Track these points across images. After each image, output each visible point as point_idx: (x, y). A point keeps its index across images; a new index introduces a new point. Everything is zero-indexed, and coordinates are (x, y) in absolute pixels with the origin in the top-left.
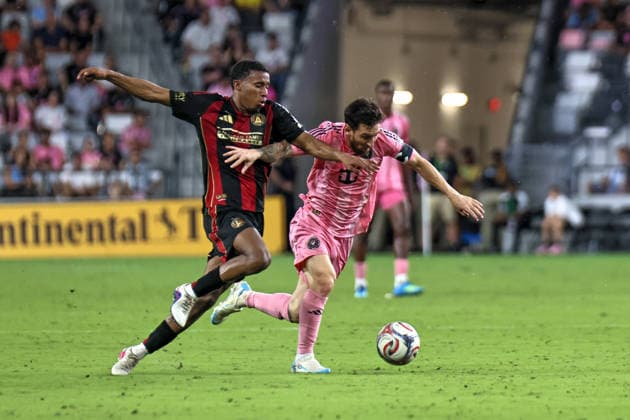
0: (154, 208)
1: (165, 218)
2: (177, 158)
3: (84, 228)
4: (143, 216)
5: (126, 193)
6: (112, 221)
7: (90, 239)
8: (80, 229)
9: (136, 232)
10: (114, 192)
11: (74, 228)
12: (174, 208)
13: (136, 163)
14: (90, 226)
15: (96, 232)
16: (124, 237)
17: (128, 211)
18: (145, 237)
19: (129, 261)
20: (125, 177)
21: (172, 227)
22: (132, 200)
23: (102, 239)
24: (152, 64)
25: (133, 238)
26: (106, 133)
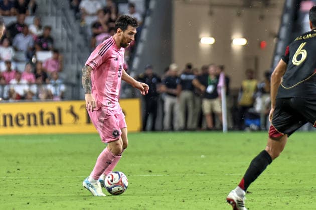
0: (65, 106)
1: (72, 112)
2: (79, 76)
3: (25, 117)
4: (59, 110)
5: (50, 97)
6: (41, 114)
7: (29, 124)
8: (23, 118)
9: (55, 120)
10: (42, 96)
11: (19, 118)
12: (77, 105)
13: (56, 80)
14: (29, 116)
15: (32, 119)
16: (48, 123)
17: (50, 108)
18: (60, 123)
19: (51, 136)
20: (50, 88)
23: (35, 124)
24: (63, 23)
25: (54, 123)
26: (37, 62)
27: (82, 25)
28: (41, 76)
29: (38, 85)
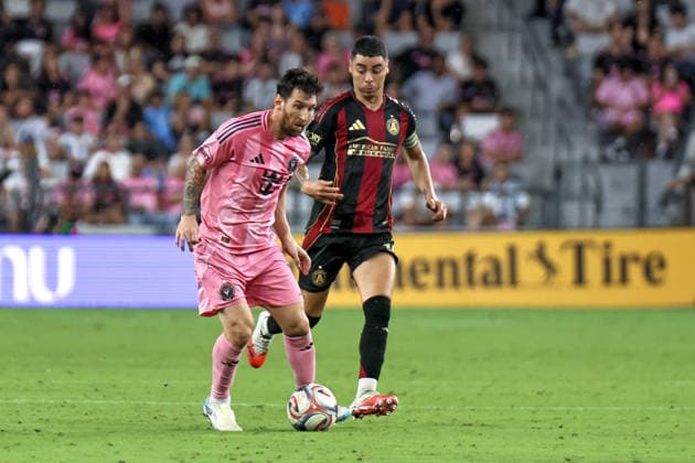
0: (526, 242)
1: (540, 255)
2: (558, 174)
3: (434, 268)
4: (512, 252)
5: (489, 222)
6: (470, 259)
7: (440, 284)
8: (427, 270)
9: (502, 274)
10: (474, 221)
11: (419, 268)
12: (554, 242)
13: (503, 181)
14: (441, 264)
15: (448, 272)
16: (485, 281)
17: (490, 246)
18: (514, 281)
19: (493, 312)
20: (490, 201)
21: (550, 268)
22: (496, 230)
23: (456, 283)
24: (526, 48)
25: (498, 282)
26: (463, 141)
27: (571, 53)
28: (471, 171)
29: (463, 192)
